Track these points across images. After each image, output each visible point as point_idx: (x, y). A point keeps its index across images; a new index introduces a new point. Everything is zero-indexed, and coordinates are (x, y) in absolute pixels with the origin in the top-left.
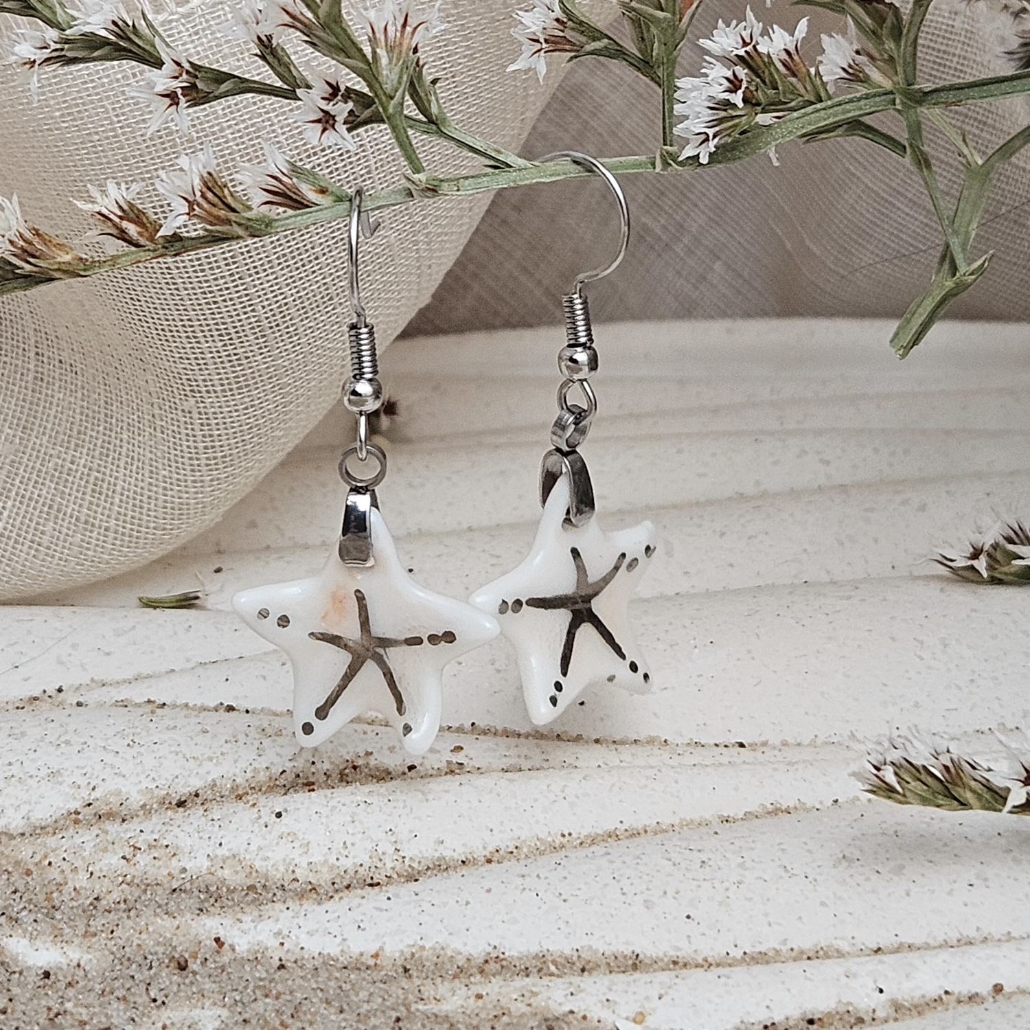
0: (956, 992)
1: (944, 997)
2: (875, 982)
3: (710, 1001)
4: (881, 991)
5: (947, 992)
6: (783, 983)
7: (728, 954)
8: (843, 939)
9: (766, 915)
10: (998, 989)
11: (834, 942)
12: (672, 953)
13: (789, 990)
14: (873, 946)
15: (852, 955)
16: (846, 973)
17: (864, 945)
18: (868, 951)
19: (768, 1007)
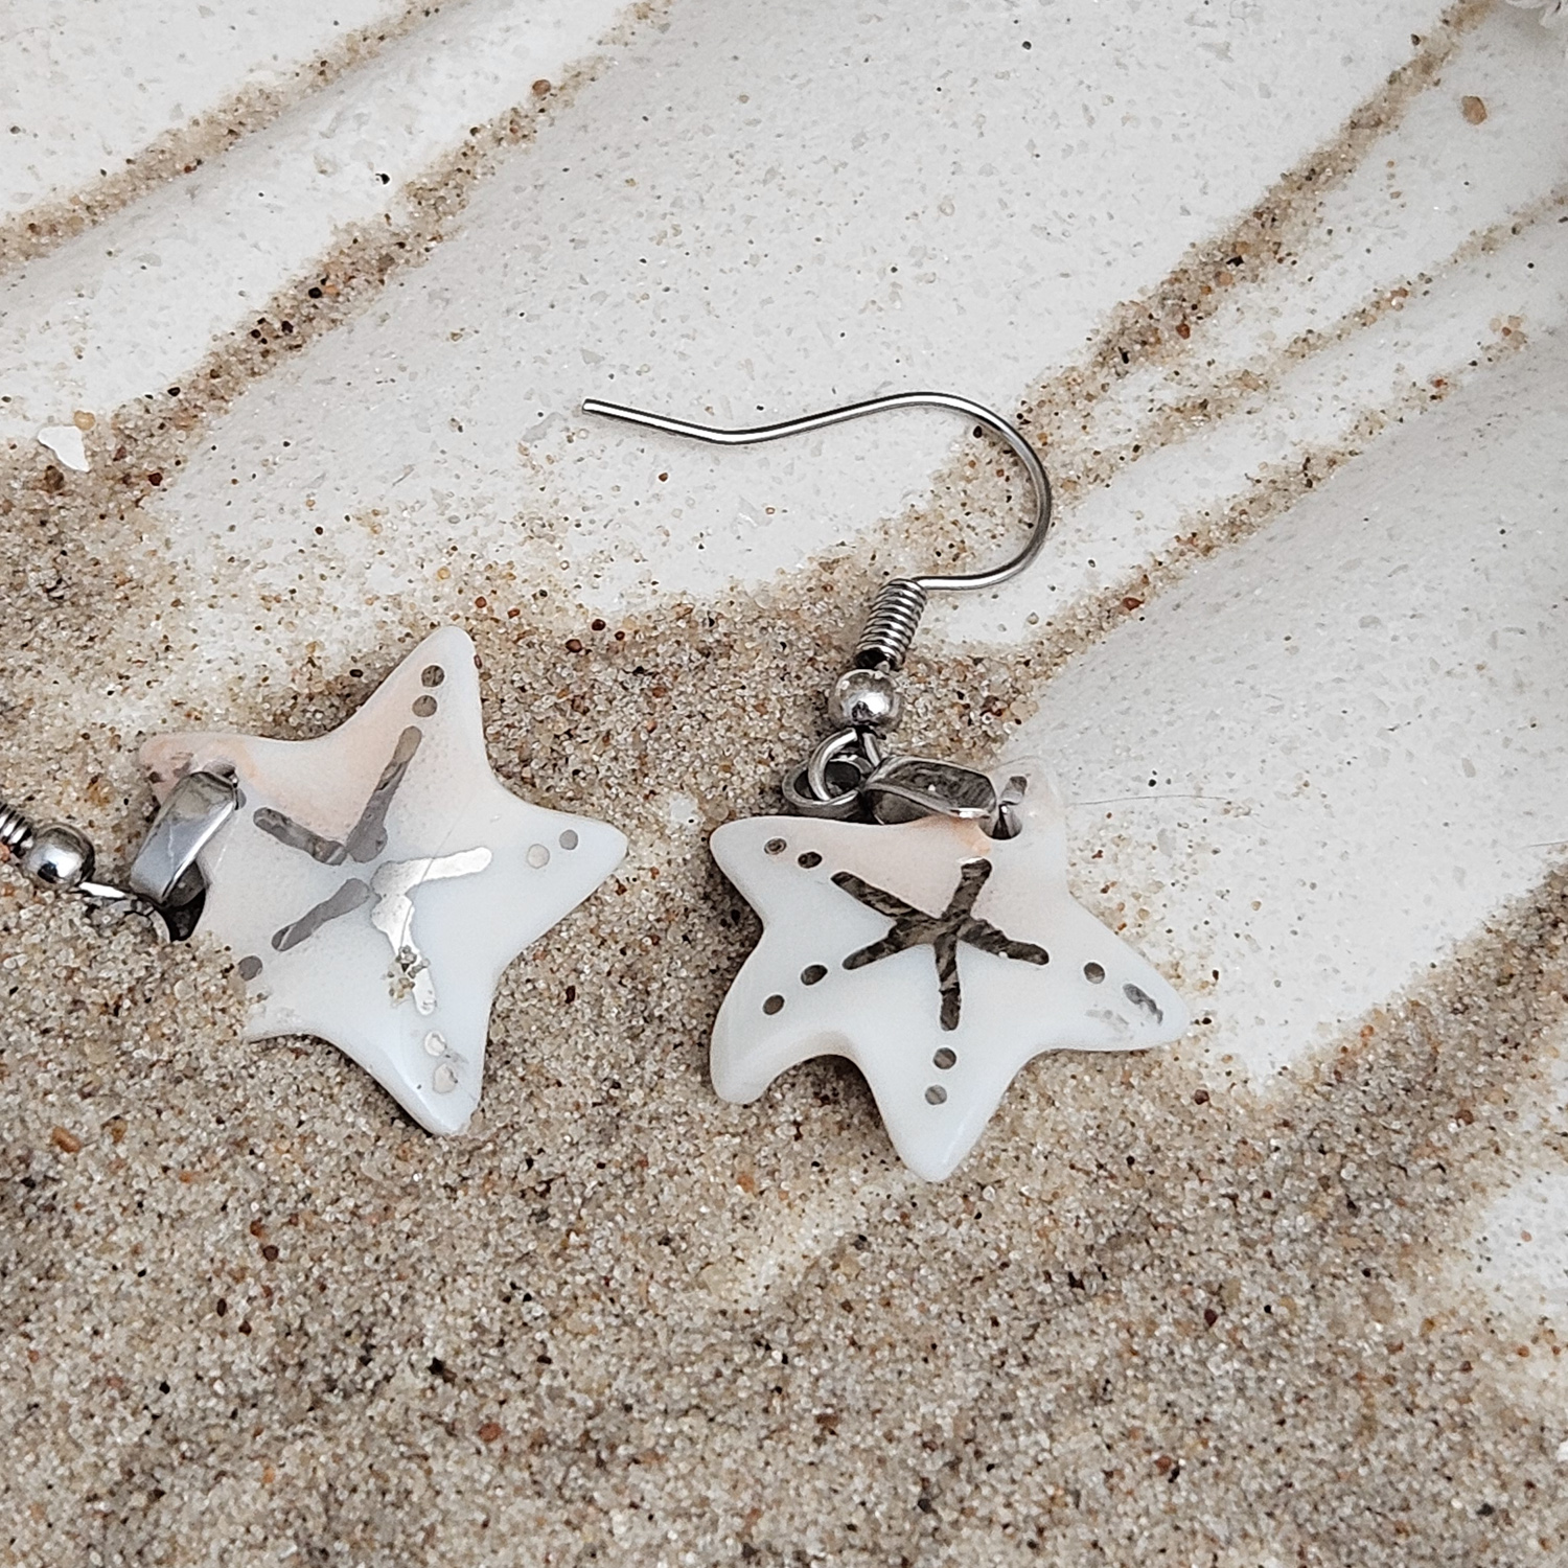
0: (485, 122)
1: (473, 141)
2: (371, 167)
3: (154, 325)
4: (385, 179)
5: (474, 131)
6: (242, 236)
7: (103, 173)
8: (260, 66)
9: (129, 71)
10: (541, 88)
11: (250, 78)
12: (19, 209)
13: (256, 246)
14: (310, 58)
15: (295, 101)
16: (318, 164)
17: (296, 62)
18: (311, 76)
19: (241, 294)
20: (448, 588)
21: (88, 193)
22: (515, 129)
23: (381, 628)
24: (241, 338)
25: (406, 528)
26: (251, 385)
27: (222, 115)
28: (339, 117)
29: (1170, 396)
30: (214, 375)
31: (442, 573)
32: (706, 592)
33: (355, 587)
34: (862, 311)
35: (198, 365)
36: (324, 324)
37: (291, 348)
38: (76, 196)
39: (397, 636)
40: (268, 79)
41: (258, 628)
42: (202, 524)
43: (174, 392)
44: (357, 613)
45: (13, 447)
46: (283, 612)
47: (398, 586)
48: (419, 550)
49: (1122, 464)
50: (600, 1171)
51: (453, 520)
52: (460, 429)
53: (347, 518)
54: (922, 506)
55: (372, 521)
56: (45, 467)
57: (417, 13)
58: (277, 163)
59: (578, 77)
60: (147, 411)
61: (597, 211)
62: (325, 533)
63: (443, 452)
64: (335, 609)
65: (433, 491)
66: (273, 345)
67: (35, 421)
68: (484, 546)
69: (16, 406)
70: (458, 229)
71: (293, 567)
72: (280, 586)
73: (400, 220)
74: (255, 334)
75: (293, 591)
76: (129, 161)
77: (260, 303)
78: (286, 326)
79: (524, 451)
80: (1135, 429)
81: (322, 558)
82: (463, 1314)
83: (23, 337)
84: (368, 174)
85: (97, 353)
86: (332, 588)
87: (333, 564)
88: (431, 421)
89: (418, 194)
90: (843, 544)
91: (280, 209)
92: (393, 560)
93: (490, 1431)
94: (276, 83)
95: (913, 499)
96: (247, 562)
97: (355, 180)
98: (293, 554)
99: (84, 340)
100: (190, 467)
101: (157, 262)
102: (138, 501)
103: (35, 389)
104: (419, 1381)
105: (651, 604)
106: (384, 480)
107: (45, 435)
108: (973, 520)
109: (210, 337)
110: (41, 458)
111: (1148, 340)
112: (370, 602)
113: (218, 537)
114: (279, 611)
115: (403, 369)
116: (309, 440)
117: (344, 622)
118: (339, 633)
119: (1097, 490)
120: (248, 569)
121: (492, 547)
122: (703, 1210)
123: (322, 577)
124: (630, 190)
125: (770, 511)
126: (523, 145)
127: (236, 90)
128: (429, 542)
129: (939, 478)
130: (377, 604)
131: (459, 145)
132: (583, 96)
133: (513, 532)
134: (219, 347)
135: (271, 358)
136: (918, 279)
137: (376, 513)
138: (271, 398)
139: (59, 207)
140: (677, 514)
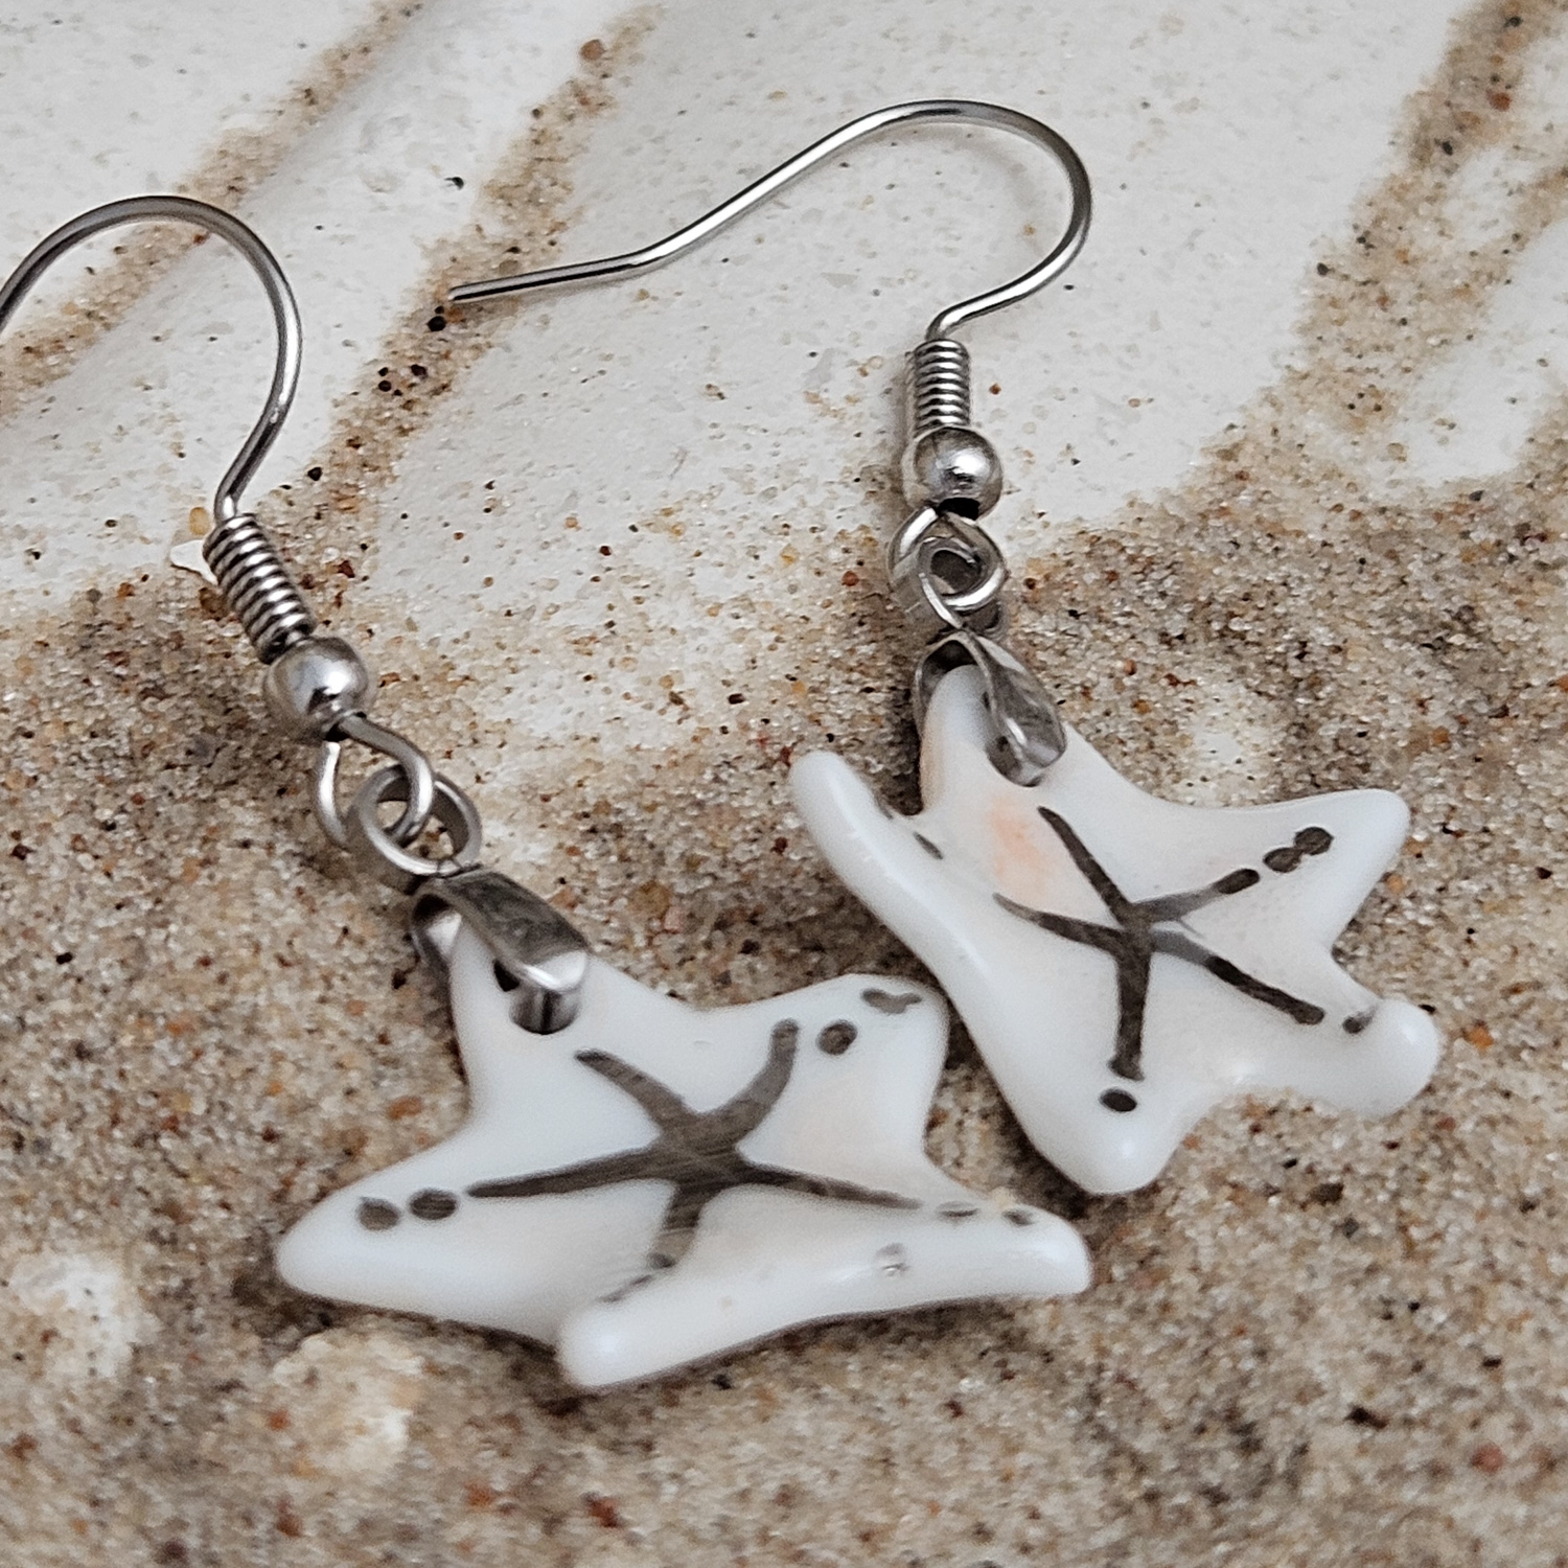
0: (543, 101)
1: (540, 123)
2: (436, 169)
4: (458, 182)
5: (536, 113)
7: (90, 270)
8: (232, 111)
10: (591, 50)
11: (229, 124)
13: (341, 285)
14: (287, 92)
15: (294, 140)
16: (368, 183)
17: (272, 100)
18: (298, 109)
19: (347, 344)
20: (800, 574)
21: (84, 295)
22: (584, 101)
23: (740, 640)
24: (367, 399)
25: (713, 520)
26: (406, 444)
27: (209, 176)
28: (369, 130)
29: (1523, 172)
30: (354, 444)
31: (789, 558)
32: (1103, 514)
33: (685, 601)
34: (1132, 157)
35: (327, 440)
36: (467, 354)
37: (436, 392)
38: (71, 304)
39: (765, 645)
40: (249, 121)
41: (588, 678)
42: (445, 592)
43: (315, 474)
44: (701, 631)
45: (145, 578)
46: (609, 652)
47: (739, 585)
48: (741, 539)
49: (1508, 257)
50: (1393, 1154)
51: (769, 494)
52: (721, 396)
53: (634, 529)
54: (1301, 365)
55: (668, 522)
56: (196, 593)
57: (395, 16)
58: (320, 191)
59: (629, 33)
60: (291, 504)
61: (754, 135)
62: (615, 551)
63: (714, 425)
64: (673, 631)
65: (726, 470)
66: (413, 395)
67: (158, 541)
68: (821, 514)
69: (129, 527)
70: (579, 212)
71: (593, 601)
72: (589, 621)
73: (495, 229)
74: (384, 386)
75: (611, 624)
76: (118, 250)
77: (373, 351)
78: (417, 370)
79: (813, 399)
80: (1502, 219)
81: (626, 580)
82: (1348, 1346)
83: (96, 450)
84: (435, 182)
85: (200, 447)
86: (659, 612)
87: (643, 583)
88: (679, 398)
89: (502, 194)
90: (1232, 427)
91: (350, 238)
92: (717, 558)
93: (1484, 1460)
94: (260, 127)
95: (1286, 360)
96: (532, 610)
97: (423, 189)
98: (585, 587)
99: (177, 434)
100: (386, 544)
101: (227, 328)
102: (338, 597)
103: (142, 504)
104: (1348, 1437)
105: (1047, 541)
106: (655, 474)
107: (180, 554)
108: (1371, 361)
109: (329, 405)
110: (185, 584)
111: (1467, 123)
112: (713, 613)
113: (474, 597)
114: (602, 653)
115: (609, 357)
116: (530, 465)
117: (693, 644)
118: (693, 658)
119: (1499, 292)
120: (535, 619)
121: (831, 515)
122: (1551, 1157)
123: (639, 600)
124: (781, 104)
125: (1135, 403)
126: (605, 112)
127: (215, 143)
128: (751, 528)
129: (1304, 330)
130: (723, 613)
131: (523, 134)
132: (648, 45)
133: (847, 492)
134: (342, 413)
135: (418, 409)
136: (1179, 108)
137: (668, 512)
138: (447, 445)
139: (52, 321)
140: (1030, 429)
